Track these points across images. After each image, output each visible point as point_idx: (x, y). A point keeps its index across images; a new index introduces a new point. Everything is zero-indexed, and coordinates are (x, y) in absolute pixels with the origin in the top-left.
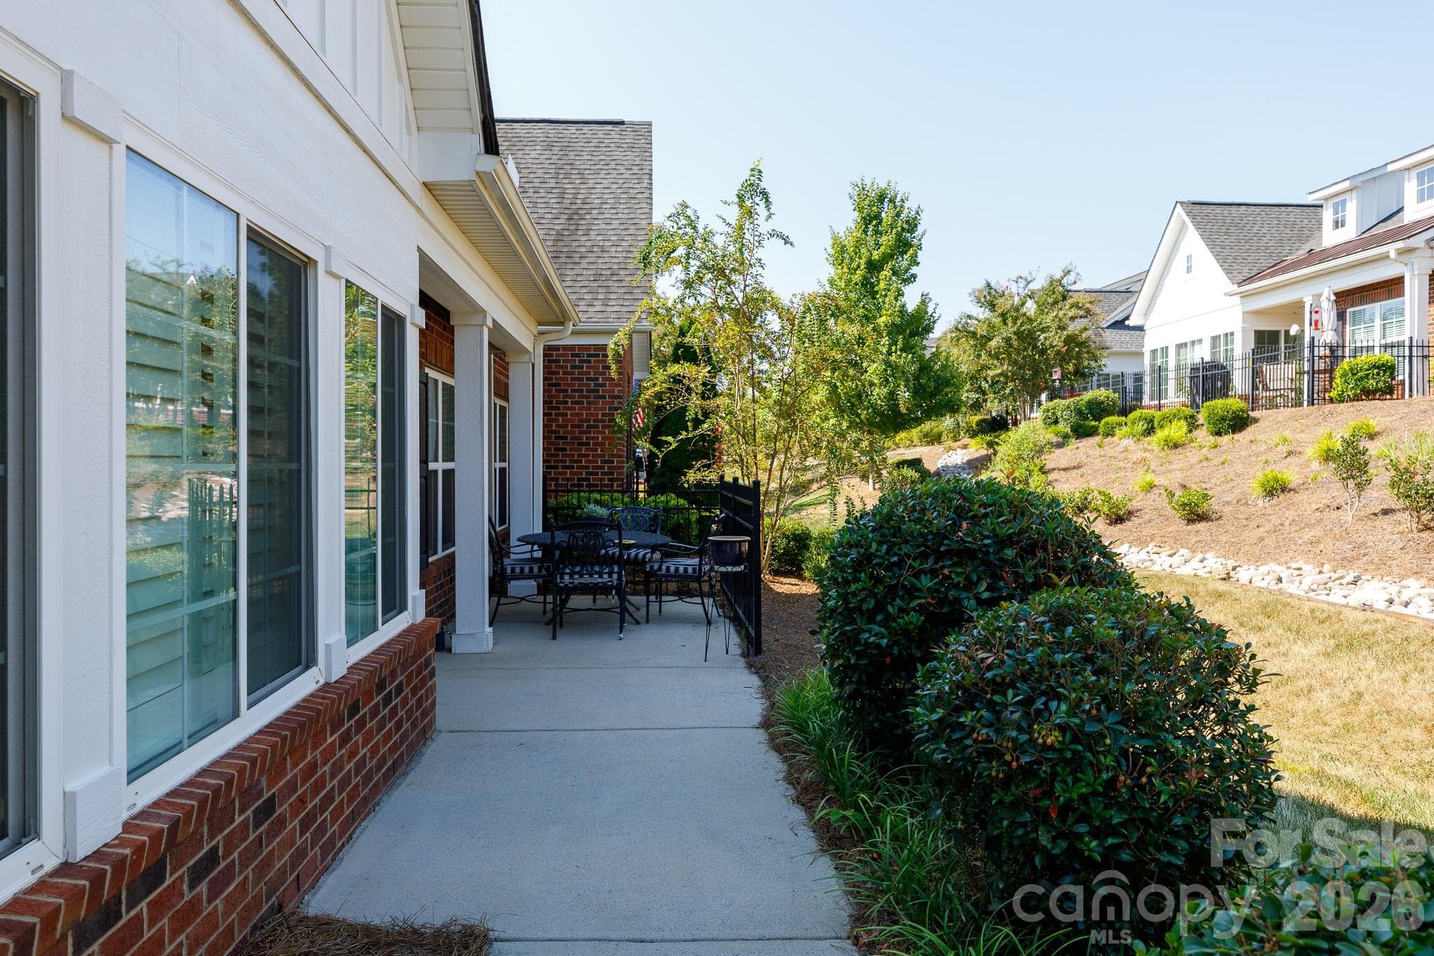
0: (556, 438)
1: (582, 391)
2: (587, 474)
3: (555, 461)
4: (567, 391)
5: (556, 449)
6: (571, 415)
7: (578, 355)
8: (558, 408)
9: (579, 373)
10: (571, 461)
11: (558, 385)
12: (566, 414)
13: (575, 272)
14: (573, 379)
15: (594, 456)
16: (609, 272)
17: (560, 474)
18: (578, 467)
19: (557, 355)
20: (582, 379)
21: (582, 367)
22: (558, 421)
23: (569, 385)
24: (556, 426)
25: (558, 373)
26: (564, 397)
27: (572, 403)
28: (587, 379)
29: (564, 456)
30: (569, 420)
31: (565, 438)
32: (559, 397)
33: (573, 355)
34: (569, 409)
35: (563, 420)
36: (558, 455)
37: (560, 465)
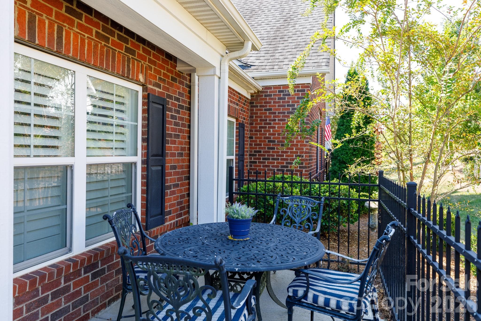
0: (269, 141)
1: (284, 113)
2: (287, 163)
3: (268, 155)
4: (275, 113)
5: (268, 148)
6: (278, 127)
7: (282, 91)
8: (270, 124)
9: (283, 102)
10: (277, 156)
11: (271, 109)
12: (275, 127)
13: (284, 45)
14: (279, 106)
15: (291, 152)
16: (304, 43)
17: (271, 163)
18: (281, 159)
19: (270, 92)
20: (284, 106)
21: (285, 99)
22: (270, 131)
23: (277, 109)
24: (269, 134)
25: (270, 103)
26: (274, 117)
27: (279, 120)
28: (288, 105)
29: (273, 152)
30: (276, 131)
31: (274, 141)
32: (271, 117)
33: (279, 92)
34: (276, 124)
35: (273, 131)
36: (269, 152)
37: (271, 157)
